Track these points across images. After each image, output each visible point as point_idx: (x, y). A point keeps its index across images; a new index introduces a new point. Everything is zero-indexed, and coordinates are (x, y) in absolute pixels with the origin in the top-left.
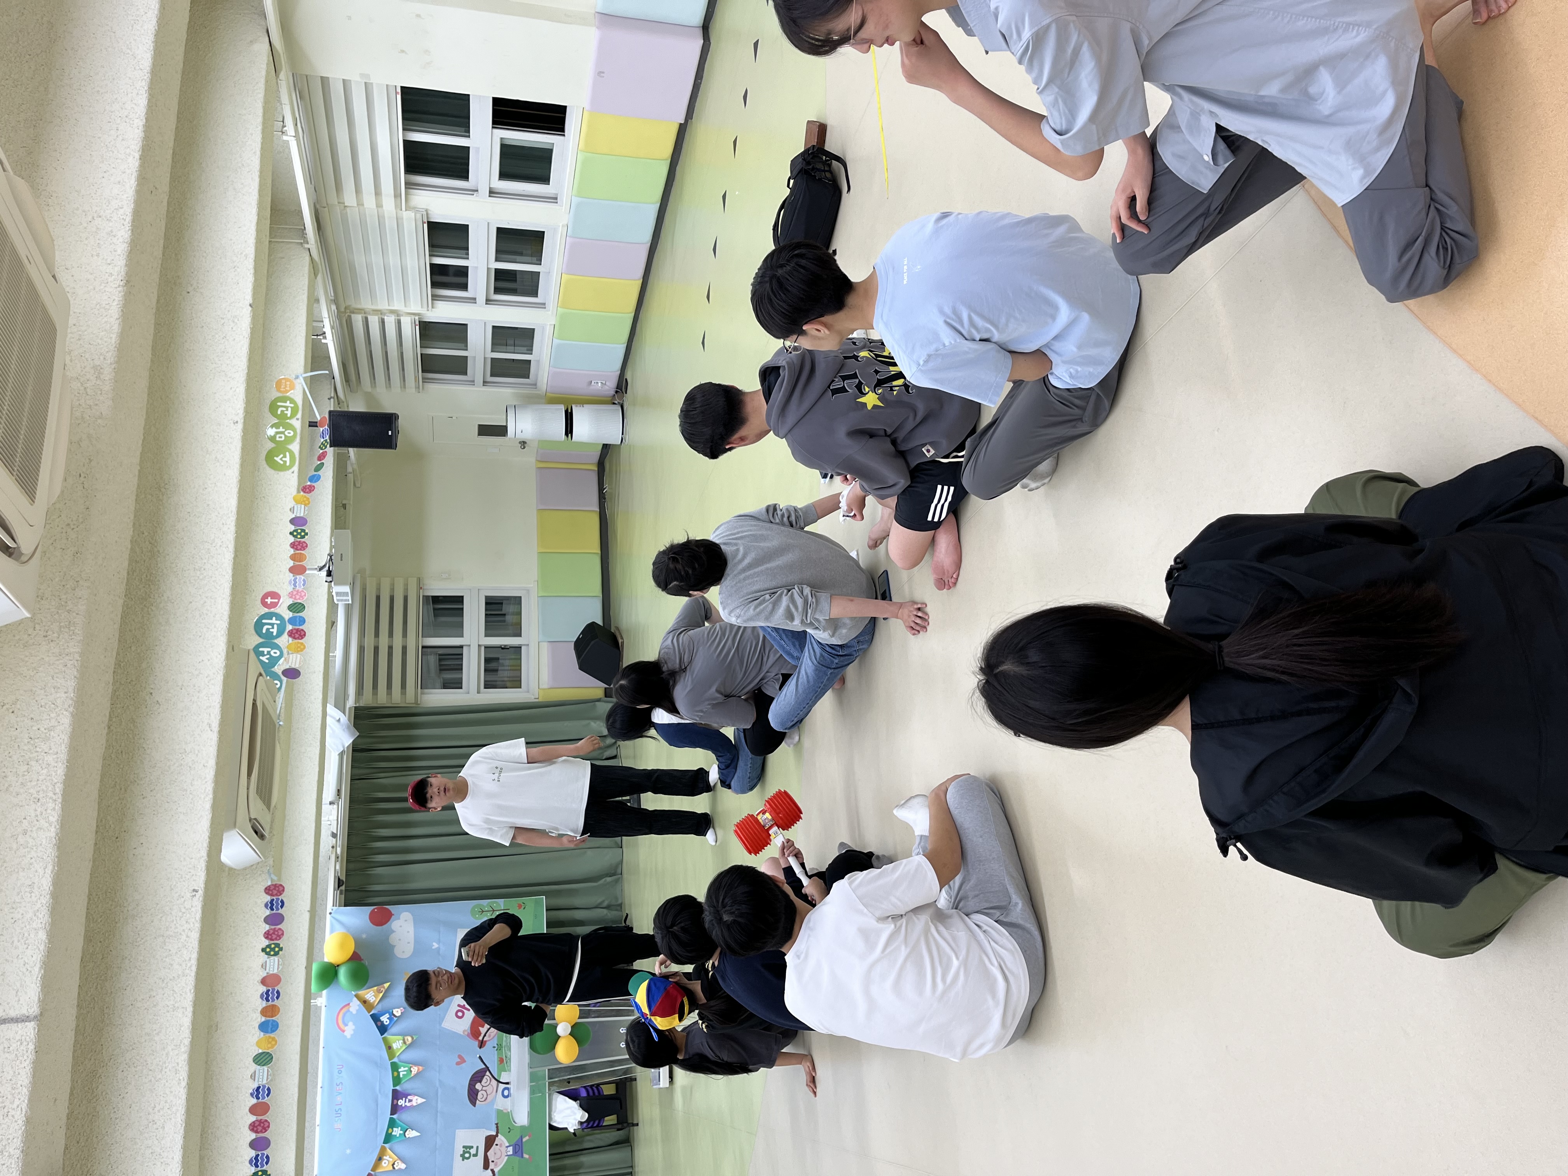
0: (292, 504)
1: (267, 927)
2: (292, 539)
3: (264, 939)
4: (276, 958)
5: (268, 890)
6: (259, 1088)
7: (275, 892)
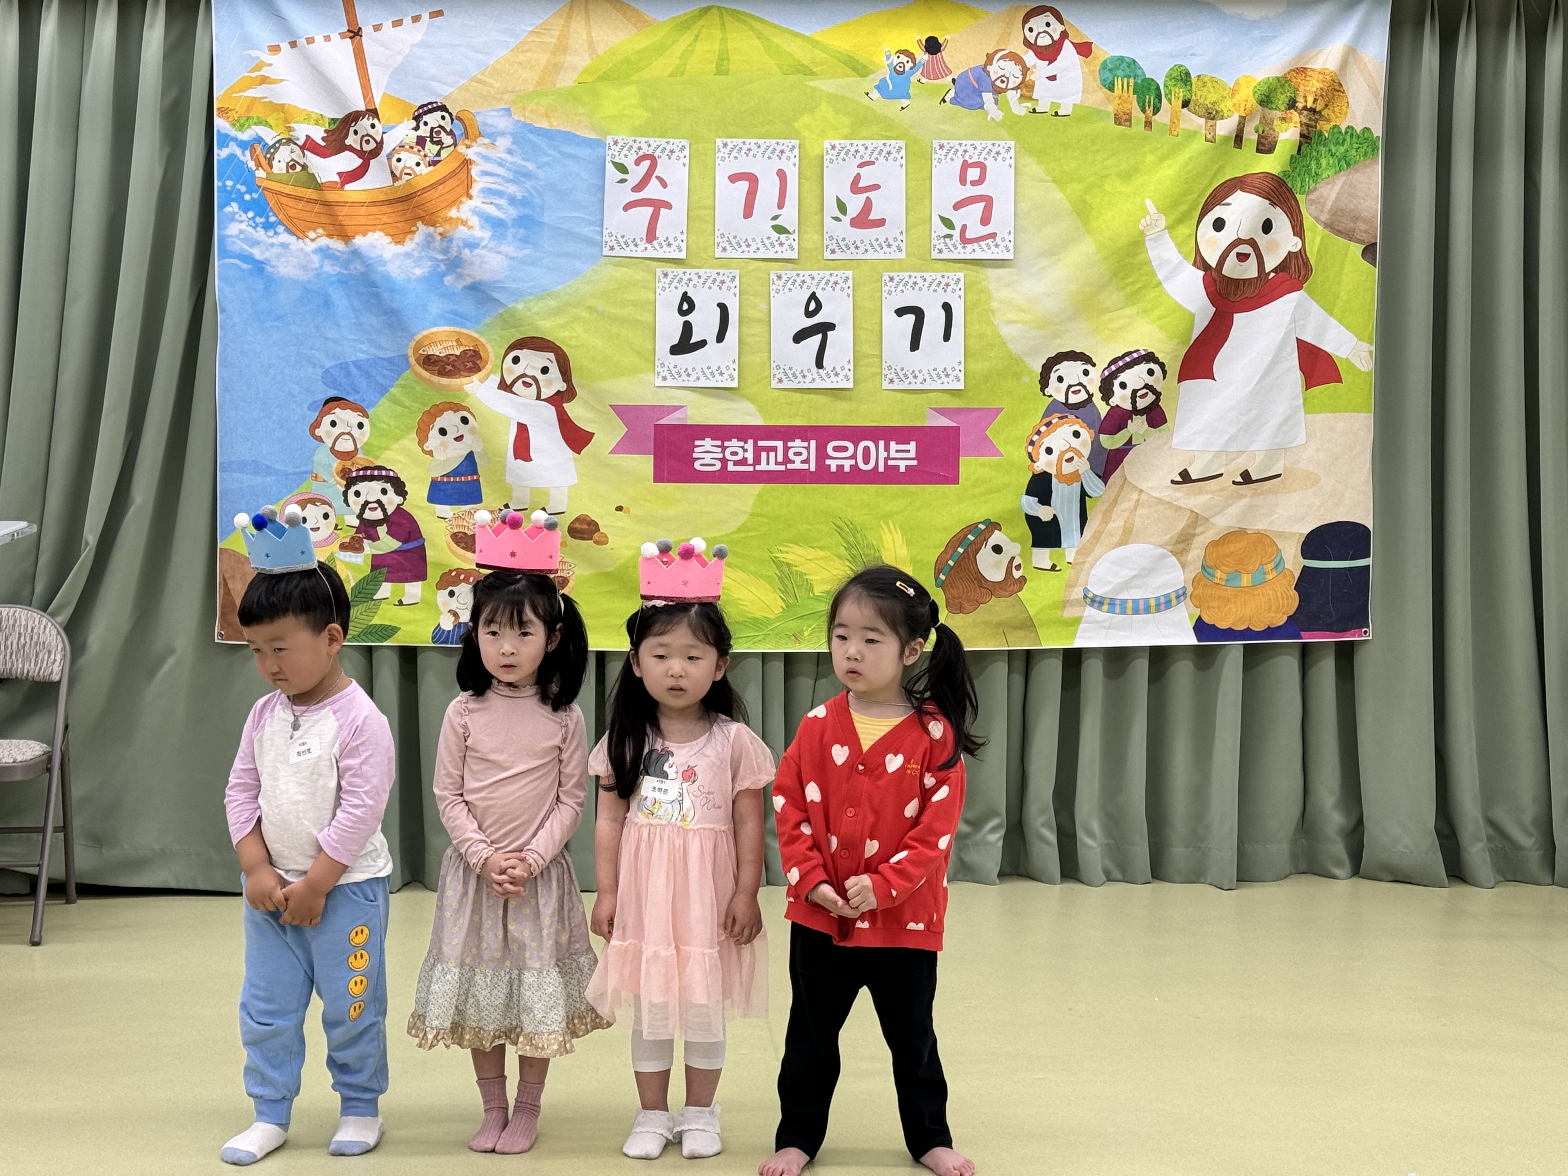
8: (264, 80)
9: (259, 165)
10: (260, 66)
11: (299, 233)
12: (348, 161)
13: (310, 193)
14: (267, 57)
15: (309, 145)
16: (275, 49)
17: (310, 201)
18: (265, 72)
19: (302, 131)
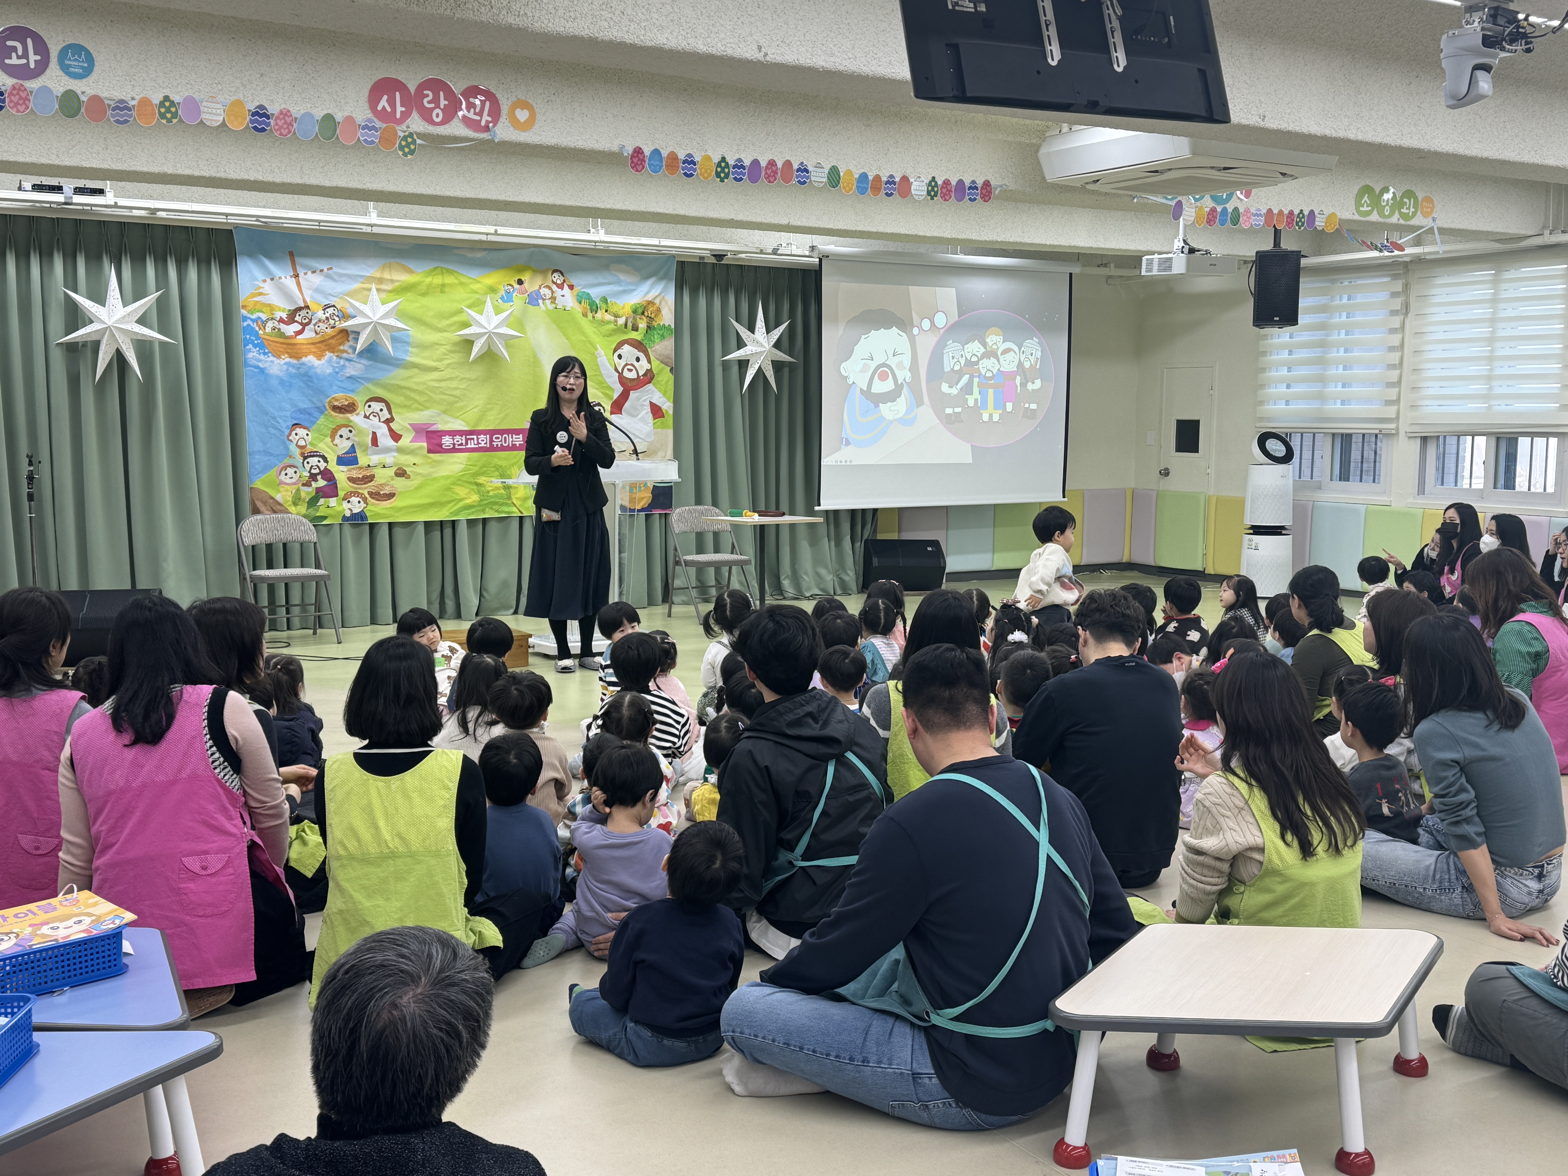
0: (1327, 212)
1: (954, 183)
2: (1296, 212)
3: (943, 179)
4: (925, 193)
5: (987, 184)
6: (807, 171)
7: (984, 192)
8: (261, 294)
9: (260, 329)
10: (260, 287)
11: (279, 357)
12: (296, 327)
13: (281, 340)
14: (262, 285)
15: (281, 321)
16: (265, 281)
17: (282, 343)
18: (261, 290)
19: (280, 314)
